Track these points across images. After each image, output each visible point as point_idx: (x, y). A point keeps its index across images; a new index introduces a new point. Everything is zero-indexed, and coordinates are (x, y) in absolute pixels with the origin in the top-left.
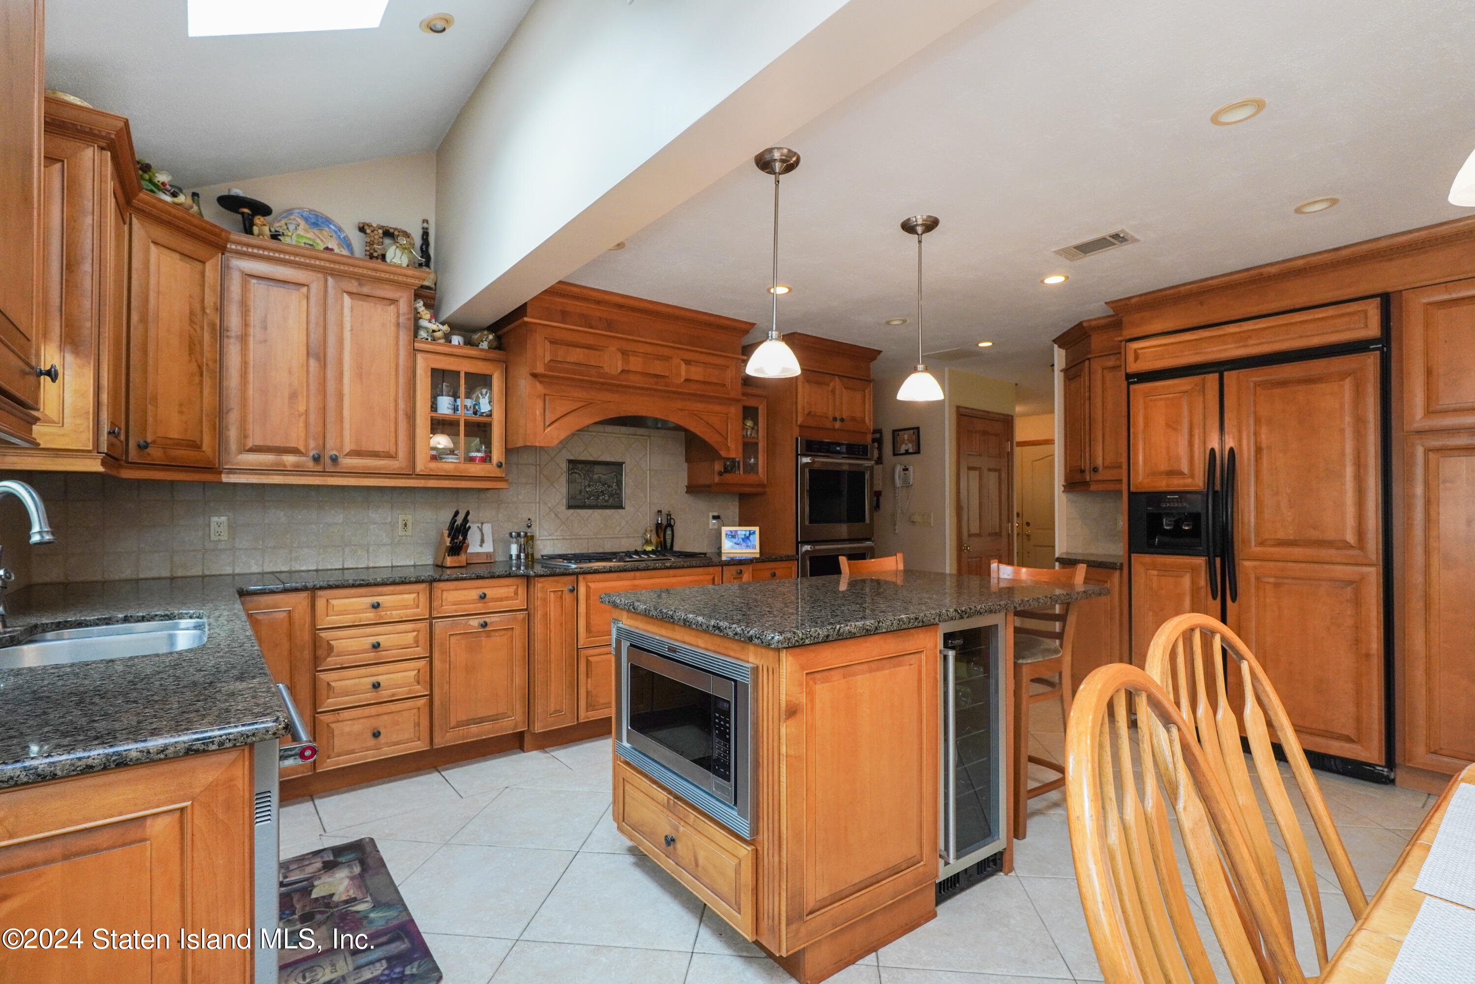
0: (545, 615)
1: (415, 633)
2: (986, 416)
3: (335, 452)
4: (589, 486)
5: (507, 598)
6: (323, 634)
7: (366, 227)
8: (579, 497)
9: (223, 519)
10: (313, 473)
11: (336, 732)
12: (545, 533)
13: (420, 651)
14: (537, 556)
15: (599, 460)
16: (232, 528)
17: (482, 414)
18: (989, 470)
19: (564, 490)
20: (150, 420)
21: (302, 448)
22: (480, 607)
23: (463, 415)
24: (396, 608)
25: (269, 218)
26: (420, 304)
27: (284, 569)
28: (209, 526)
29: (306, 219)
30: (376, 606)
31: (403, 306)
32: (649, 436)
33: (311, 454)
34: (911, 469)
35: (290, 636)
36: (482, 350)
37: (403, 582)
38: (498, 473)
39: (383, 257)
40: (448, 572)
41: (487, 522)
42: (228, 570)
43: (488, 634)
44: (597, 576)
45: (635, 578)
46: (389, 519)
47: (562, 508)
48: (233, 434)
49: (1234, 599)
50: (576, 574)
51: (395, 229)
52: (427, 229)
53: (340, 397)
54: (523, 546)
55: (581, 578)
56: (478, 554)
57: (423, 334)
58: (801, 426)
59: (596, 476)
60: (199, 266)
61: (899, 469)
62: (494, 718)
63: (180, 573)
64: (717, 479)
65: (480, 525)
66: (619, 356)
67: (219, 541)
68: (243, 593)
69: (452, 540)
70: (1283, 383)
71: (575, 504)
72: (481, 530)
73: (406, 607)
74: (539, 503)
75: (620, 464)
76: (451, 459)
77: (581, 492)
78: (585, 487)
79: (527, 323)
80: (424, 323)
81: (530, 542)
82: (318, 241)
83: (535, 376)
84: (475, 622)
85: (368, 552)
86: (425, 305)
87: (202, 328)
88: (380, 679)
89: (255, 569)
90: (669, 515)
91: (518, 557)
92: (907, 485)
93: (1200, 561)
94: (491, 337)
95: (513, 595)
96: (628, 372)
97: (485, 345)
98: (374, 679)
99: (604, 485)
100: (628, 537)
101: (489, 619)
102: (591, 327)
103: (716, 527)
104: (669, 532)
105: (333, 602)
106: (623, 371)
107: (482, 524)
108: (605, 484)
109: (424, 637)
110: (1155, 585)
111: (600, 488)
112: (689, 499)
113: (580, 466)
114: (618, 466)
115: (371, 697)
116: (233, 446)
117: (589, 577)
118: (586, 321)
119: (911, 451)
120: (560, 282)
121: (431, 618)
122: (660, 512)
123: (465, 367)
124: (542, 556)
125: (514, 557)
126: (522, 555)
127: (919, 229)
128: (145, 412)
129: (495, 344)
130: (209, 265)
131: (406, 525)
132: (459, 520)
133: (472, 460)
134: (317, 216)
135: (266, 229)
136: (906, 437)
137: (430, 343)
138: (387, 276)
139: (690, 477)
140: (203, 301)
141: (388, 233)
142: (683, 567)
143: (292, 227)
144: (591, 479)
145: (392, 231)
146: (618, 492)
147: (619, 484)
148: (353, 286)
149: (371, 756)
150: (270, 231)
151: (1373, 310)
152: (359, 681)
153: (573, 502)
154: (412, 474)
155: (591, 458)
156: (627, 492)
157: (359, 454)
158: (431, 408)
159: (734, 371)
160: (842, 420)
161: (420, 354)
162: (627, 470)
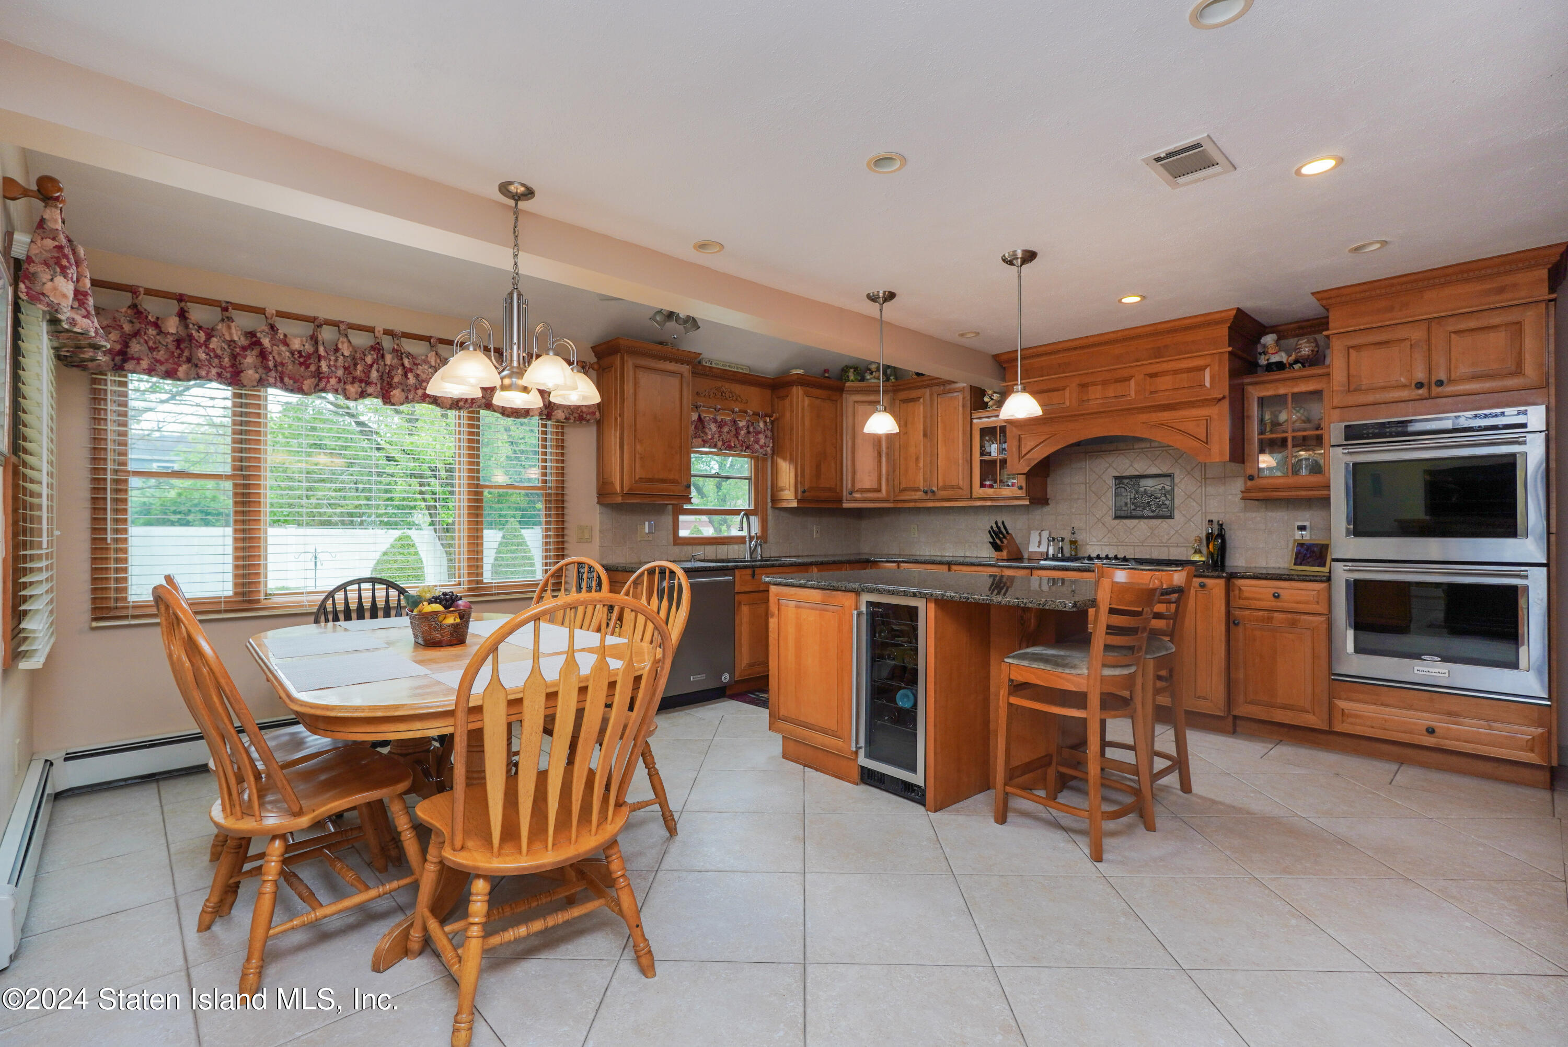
8: (1124, 508)
12: (1094, 540)
15: (1145, 473)
47: (1109, 519)
100: (1177, 546)
108: (1152, 495)
113: (1126, 481)
144: (1137, 492)
153: (1119, 513)
154: (971, 498)
155: (1137, 473)
156: (1177, 502)
157: (945, 487)
158: (982, 454)
159: (1217, 368)
160: (1440, 383)
161: (975, 421)
162: (1177, 480)
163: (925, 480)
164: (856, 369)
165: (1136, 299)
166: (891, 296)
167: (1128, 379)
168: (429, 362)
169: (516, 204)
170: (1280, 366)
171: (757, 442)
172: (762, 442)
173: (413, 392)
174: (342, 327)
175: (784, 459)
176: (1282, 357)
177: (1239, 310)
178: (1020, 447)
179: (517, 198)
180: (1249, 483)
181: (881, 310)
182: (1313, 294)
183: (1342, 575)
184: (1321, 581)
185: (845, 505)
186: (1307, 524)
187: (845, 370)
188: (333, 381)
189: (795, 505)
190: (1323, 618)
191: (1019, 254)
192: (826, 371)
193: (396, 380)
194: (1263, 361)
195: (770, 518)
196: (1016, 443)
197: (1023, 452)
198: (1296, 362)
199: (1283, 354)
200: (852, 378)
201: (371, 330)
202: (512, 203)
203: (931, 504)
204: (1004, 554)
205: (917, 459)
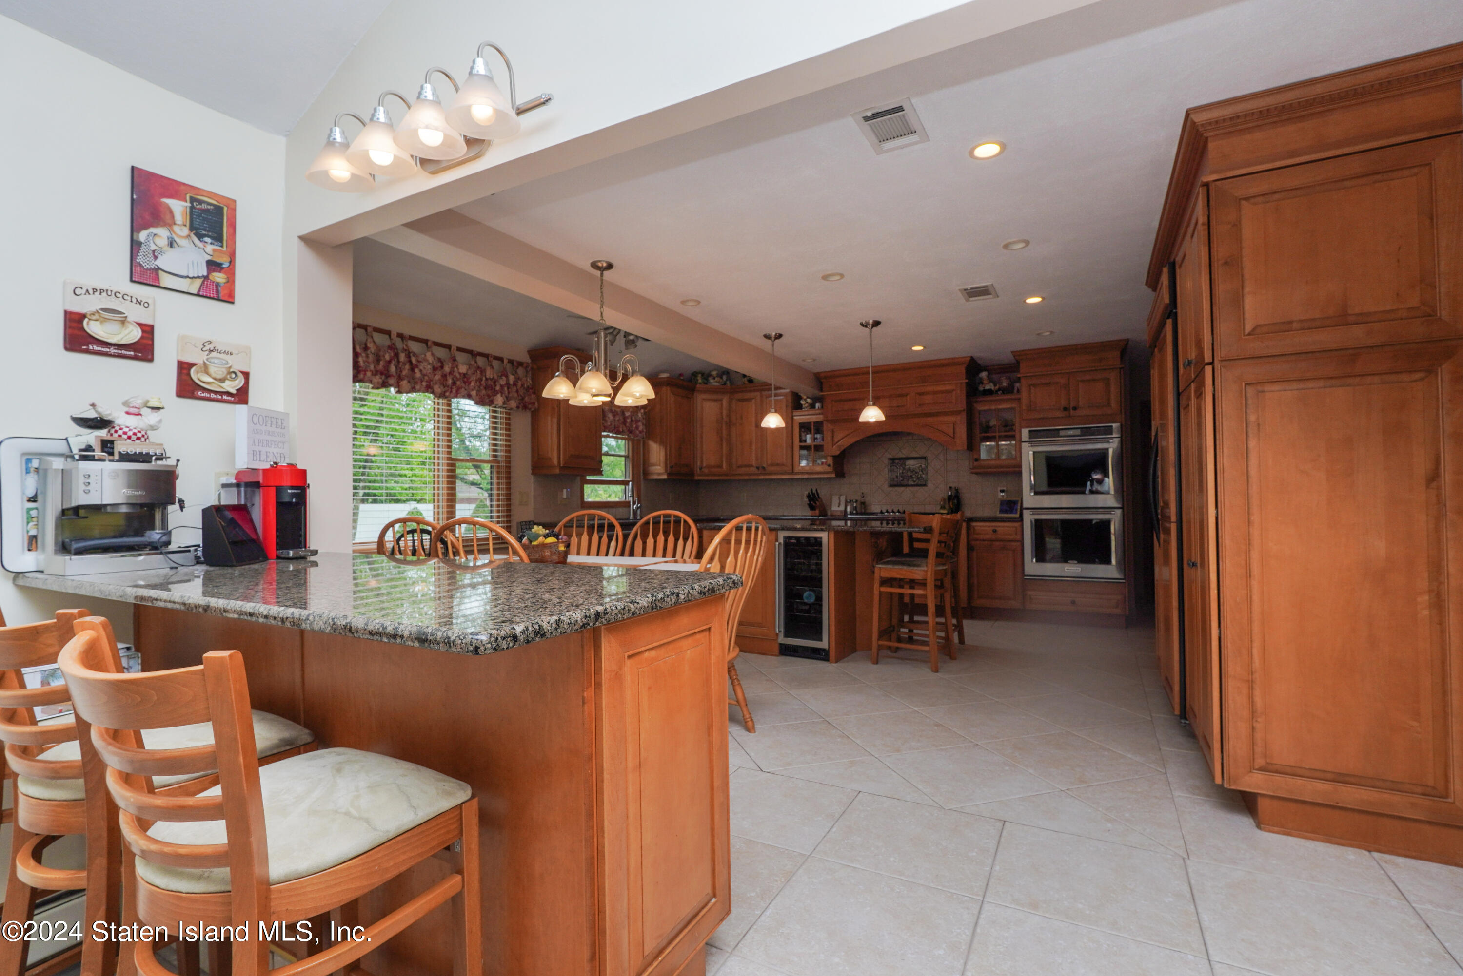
3: (764, 465)
4: (902, 473)
8: (896, 480)
10: (757, 474)
12: (877, 501)
19: (887, 476)
21: (754, 464)
33: (756, 466)
38: (829, 469)
47: (886, 486)
58: (1027, 420)
59: (907, 467)
71: (894, 484)
72: (839, 498)
74: (872, 482)
75: (924, 458)
77: (897, 477)
81: (862, 506)
90: (957, 490)
100: (930, 504)
104: (955, 501)
108: (914, 471)
111: (910, 474)
113: (897, 461)
116: (734, 466)
122: (950, 488)
123: (813, 420)
144: (904, 469)
146: (924, 476)
147: (924, 471)
153: (892, 483)
154: (793, 473)
155: (904, 456)
156: (929, 475)
157: (772, 465)
158: (801, 441)
159: (959, 392)
160: (1075, 408)
161: (795, 418)
162: (929, 461)
163: (757, 460)
164: (703, 374)
165: (920, 348)
166: (779, 336)
167: (906, 395)
168: (427, 360)
169: (602, 274)
170: (990, 392)
171: (637, 428)
172: (641, 428)
173: (419, 383)
174: (369, 330)
175: (656, 442)
176: (989, 386)
177: (972, 358)
178: (833, 437)
179: (602, 270)
180: (976, 463)
181: (773, 345)
182: (1012, 352)
183: (1028, 518)
184: (1016, 521)
185: (697, 478)
186: (1005, 489)
187: (695, 374)
188: (369, 374)
189: (665, 477)
190: (1019, 544)
191: (871, 321)
192: (681, 375)
193: (404, 373)
194: (981, 388)
195: (642, 486)
196: (830, 434)
197: (836, 440)
198: (999, 389)
199: (992, 384)
200: (700, 381)
201: (388, 333)
202: (598, 273)
203: (762, 477)
204: (817, 512)
205: (751, 444)
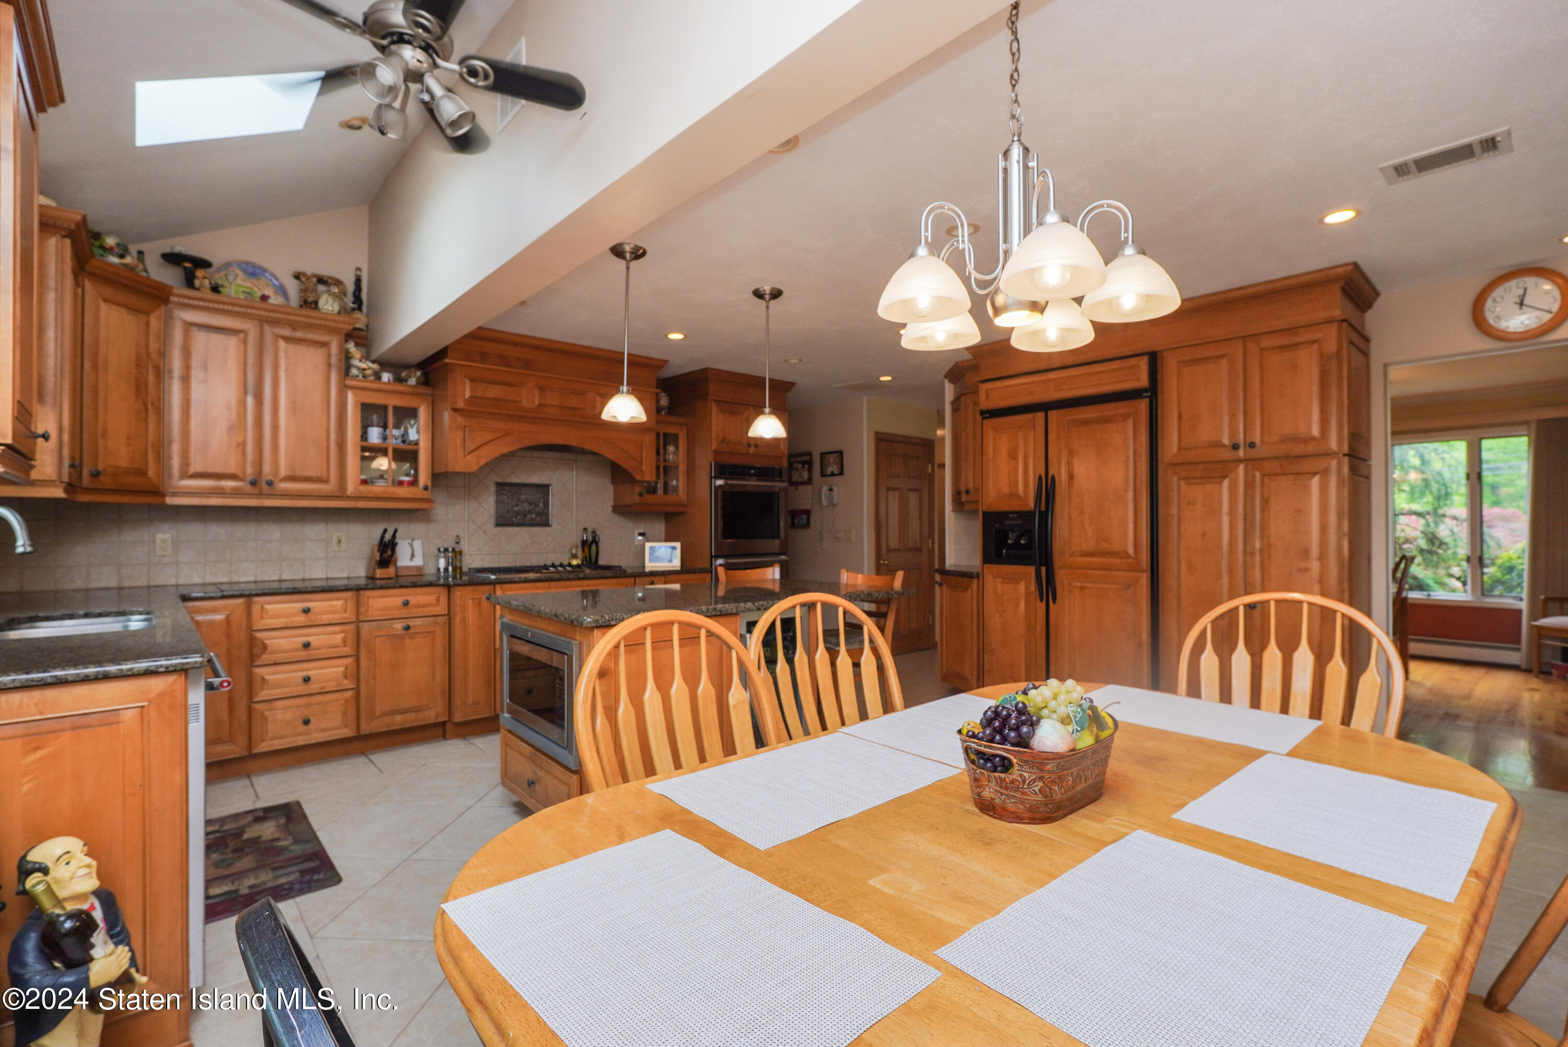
0: (464, 620)
1: (343, 635)
2: (906, 441)
3: (270, 478)
4: (517, 506)
5: (429, 605)
6: (258, 635)
7: (301, 276)
9: (168, 536)
10: (250, 495)
11: (270, 719)
13: (347, 650)
14: (465, 569)
16: (176, 544)
17: (410, 443)
18: (910, 490)
19: (492, 510)
20: (101, 451)
21: (240, 475)
22: (404, 612)
23: (393, 443)
24: (326, 613)
25: (210, 270)
26: (351, 346)
27: (224, 580)
28: (154, 542)
29: (244, 271)
30: (306, 611)
31: (334, 349)
32: (576, 461)
33: (249, 479)
34: (835, 489)
35: (229, 636)
36: (410, 386)
37: (331, 590)
38: (425, 495)
39: (316, 303)
40: (378, 582)
41: (418, 539)
42: (173, 581)
43: (412, 637)
44: (514, 586)
45: (549, 588)
46: (324, 536)
48: (176, 462)
49: (1054, 602)
50: (494, 583)
51: (329, 277)
52: (360, 276)
53: (275, 428)
54: (450, 560)
55: (498, 587)
56: (408, 568)
57: (354, 371)
58: (715, 452)
59: (523, 497)
60: (143, 318)
61: (825, 489)
62: (417, 710)
63: (127, 583)
64: (637, 499)
65: (410, 541)
66: (536, 391)
67: (164, 556)
68: (185, 598)
69: (381, 554)
70: (1085, 422)
71: (503, 521)
72: (411, 546)
73: (335, 612)
74: (468, 521)
75: (547, 487)
76: (381, 483)
77: (508, 512)
78: (513, 507)
79: (447, 364)
80: (356, 362)
81: (458, 556)
82: (255, 289)
83: (455, 410)
84: (399, 625)
85: (304, 564)
86: (357, 345)
87: (147, 369)
88: (311, 673)
89: (197, 580)
90: (594, 532)
91: (446, 570)
92: (832, 504)
93: (1032, 570)
94: (419, 373)
95: (434, 602)
96: (545, 405)
97: (412, 381)
98: (305, 674)
99: (531, 504)
101: (411, 623)
102: (509, 366)
103: (642, 543)
104: (594, 548)
105: (267, 607)
106: (540, 405)
107: (413, 540)
109: (351, 638)
110: (1000, 591)
111: (526, 507)
112: (617, 519)
114: (545, 488)
115: (303, 689)
116: (176, 472)
117: (506, 586)
118: (504, 360)
119: (836, 472)
120: (480, 328)
121: (358, 621)
122: (585, 529)
123: (392, 402)
124: (469, 569)
125: (442, 570)
126: (450, 569)
127: (767, 297)
128: (96, 445)
129: (422, 380)
130: (153, 318)
131: (340, 541)
132: (388, 537)
133: (401, 483)
134: (255, 266)
135: (206, 282)
136: (832, 460)
137: (360, 381)
138: (319, 322)
139: (615, 499)
140: (147, 347)
141: (321, 280)
142: (596, 578)
143: (231, 278)
145: (325, 279)
146: (545, 511)
147: (546, 504)
148: (287, 332)
149: (301, 741)
150: (210, 283)
151: (1143, 365)
152: (290, 676)
